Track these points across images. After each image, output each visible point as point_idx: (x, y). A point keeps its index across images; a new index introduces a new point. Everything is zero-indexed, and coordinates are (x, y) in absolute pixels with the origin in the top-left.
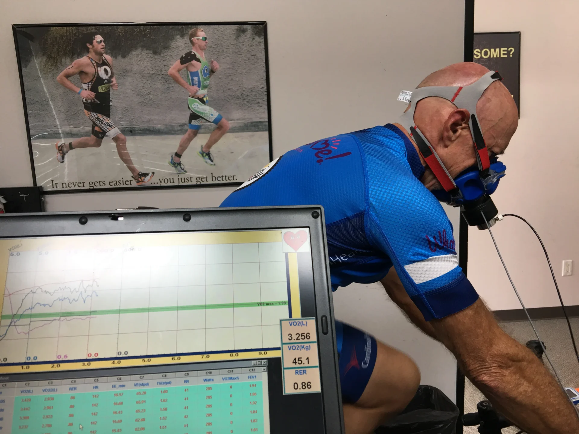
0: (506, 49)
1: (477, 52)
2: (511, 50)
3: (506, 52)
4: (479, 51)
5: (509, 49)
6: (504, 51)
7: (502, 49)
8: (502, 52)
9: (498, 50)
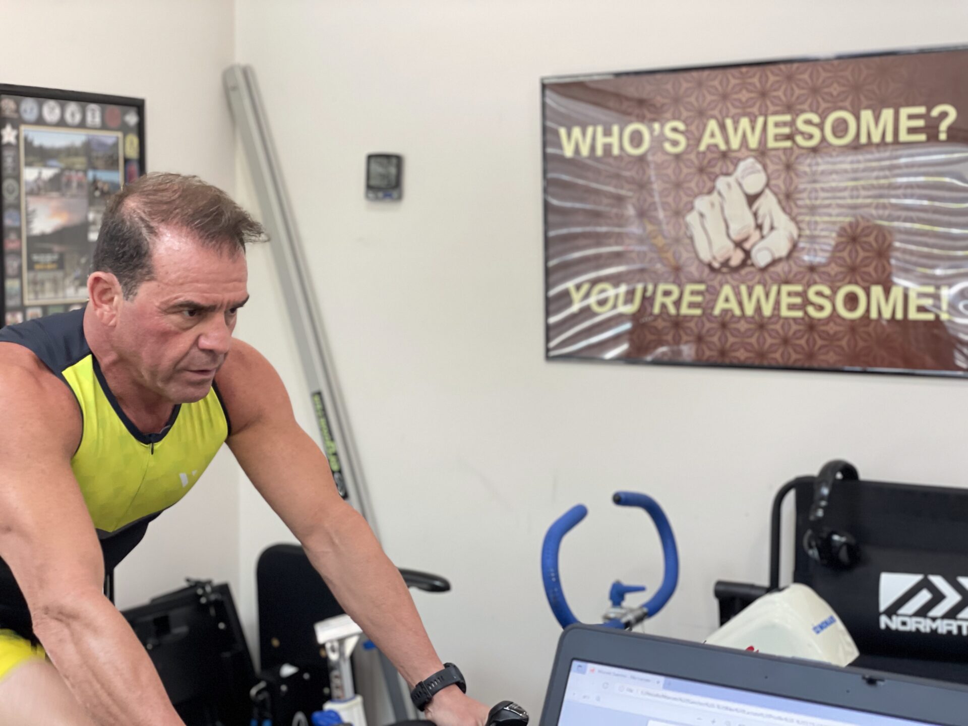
0: (922, 110)
1: (809, 122)
2: (944, 115)
3: (920, 123)
4: (815, 119)
5: (935, 112)
6: (911, 117)
7: (904, 112)
8: (904, 124)
9: (887, 114)
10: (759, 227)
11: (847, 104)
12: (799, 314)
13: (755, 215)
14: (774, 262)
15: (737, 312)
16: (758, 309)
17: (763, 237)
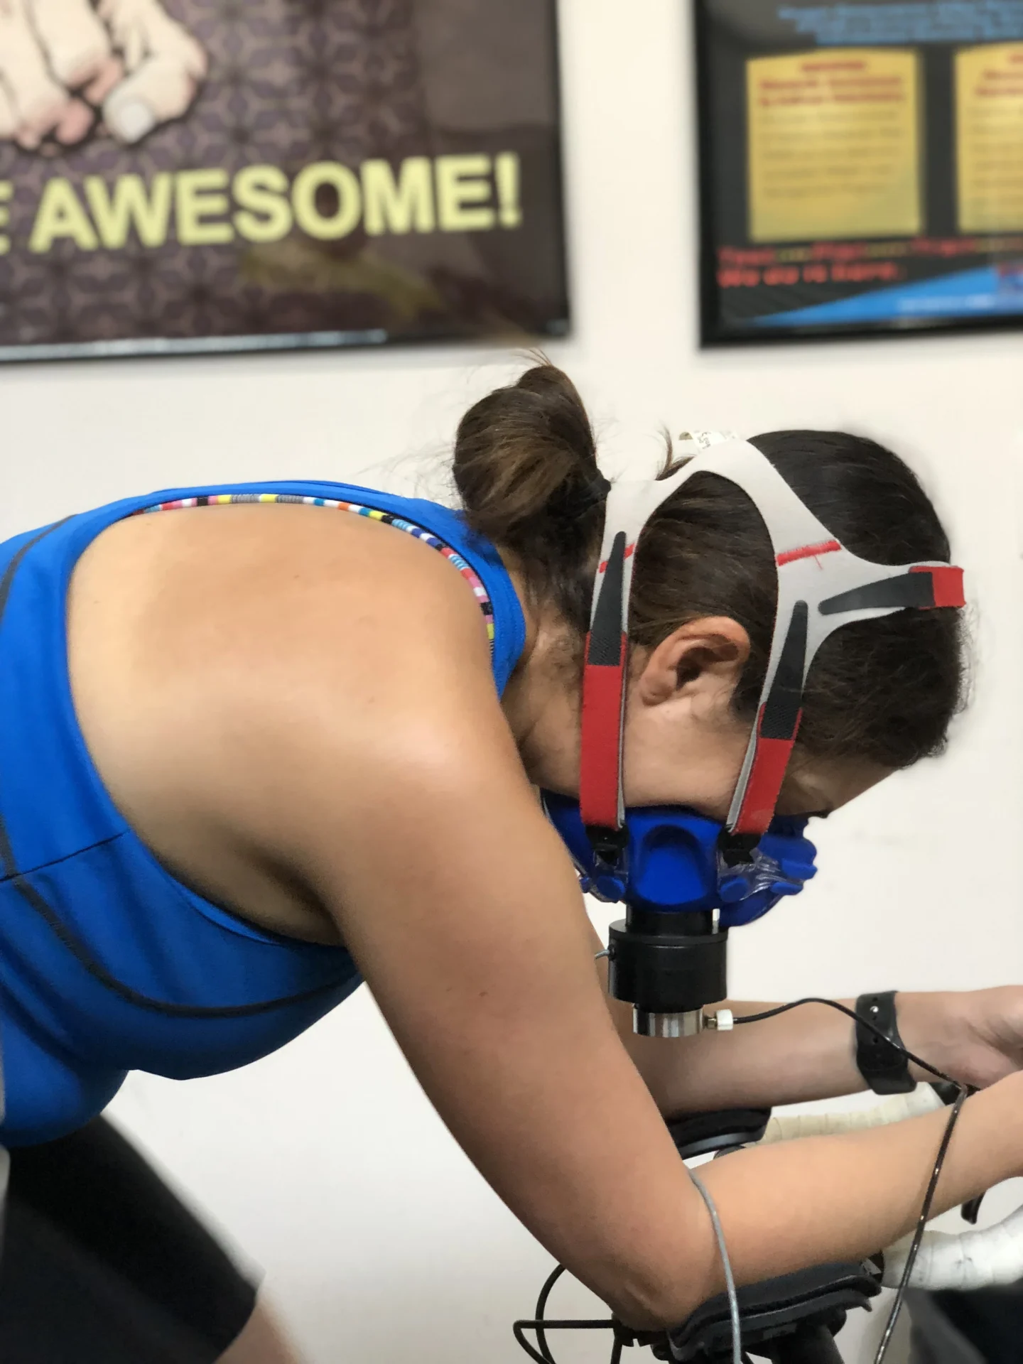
10: (118, 52)
12: (219, 233)
13: (108, 26)
14: (160, 127)
15: (86, 239)
16: (133, 231)
17: (126, 74)
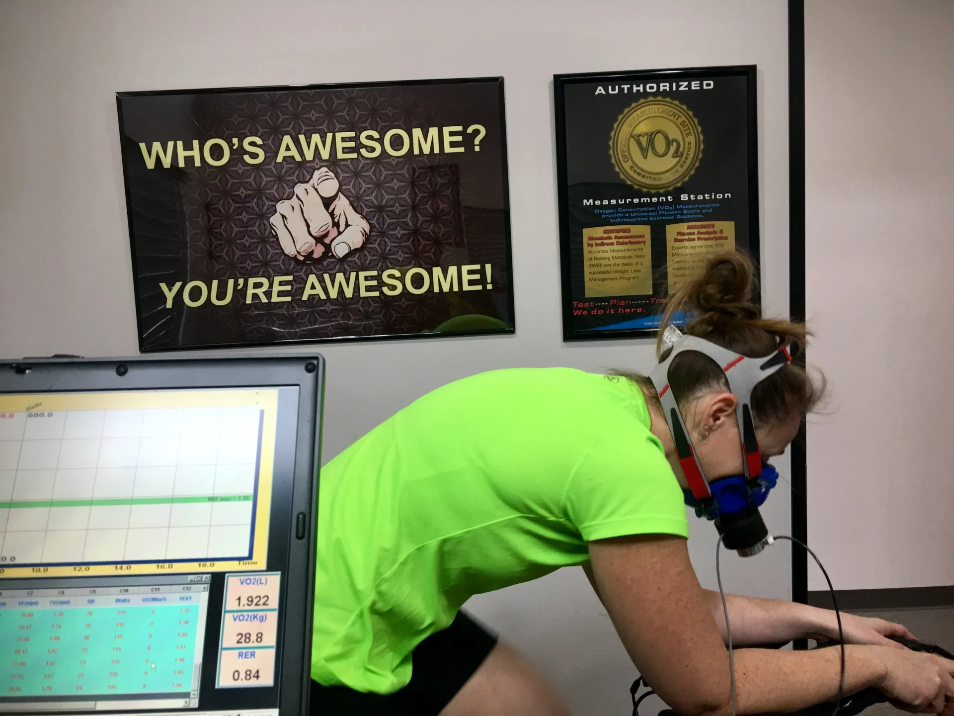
0: (459, 128)
1: (370, 138)
2: (477, 132)
3: (459, 138)
4: (376, 135)
5: (470, 130)
6: (452, 134)
7: (446, 130)
8: (447, 139)
9: (433, 132)
10: (336, 225)
11: (401, 123)
12: (377, 294)
13: (332, 215)
14: (352, 253)
16: (341, 291)
17: (340, 233)
